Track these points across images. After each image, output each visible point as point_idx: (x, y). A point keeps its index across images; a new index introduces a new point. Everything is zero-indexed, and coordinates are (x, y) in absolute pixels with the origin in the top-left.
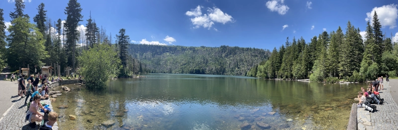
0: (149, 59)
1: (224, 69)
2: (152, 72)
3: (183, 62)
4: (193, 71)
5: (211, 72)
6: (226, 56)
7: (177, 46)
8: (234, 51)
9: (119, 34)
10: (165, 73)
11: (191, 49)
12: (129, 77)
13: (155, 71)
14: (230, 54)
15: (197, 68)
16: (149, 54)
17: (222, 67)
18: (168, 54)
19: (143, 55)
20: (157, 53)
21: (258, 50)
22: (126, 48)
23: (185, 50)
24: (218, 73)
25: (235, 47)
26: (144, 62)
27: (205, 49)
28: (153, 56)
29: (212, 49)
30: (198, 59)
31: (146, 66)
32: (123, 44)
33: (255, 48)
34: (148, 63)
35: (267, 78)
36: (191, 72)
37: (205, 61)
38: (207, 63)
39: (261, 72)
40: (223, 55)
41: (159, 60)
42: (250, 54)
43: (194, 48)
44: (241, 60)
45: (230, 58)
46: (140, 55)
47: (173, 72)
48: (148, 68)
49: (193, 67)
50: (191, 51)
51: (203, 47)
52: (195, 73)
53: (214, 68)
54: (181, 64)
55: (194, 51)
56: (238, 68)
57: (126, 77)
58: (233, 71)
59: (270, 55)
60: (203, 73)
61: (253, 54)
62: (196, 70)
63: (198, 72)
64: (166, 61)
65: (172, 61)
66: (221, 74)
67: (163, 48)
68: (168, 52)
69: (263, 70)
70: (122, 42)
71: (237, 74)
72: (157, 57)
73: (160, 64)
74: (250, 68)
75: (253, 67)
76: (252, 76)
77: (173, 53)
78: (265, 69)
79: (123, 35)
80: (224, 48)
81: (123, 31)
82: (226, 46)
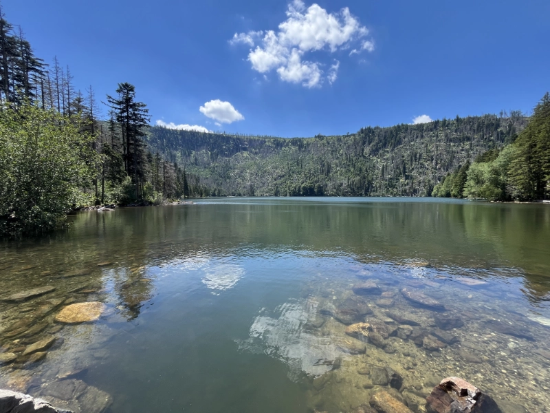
0: (206, 166)
1: (370, 183)
2: (214, 195)
3: (279, 171)
4: (299, 190)
5: (339, 192)
6: (375, 152)
7: (266, 137)
8: (394, 137)
9: (119, 97)
10: (240, 195)
11: (295, 142)
12: (151, 203)
13: (219, 193)
14: (385, 145)
15: (307, 184)
16: (204, 154)
17: (364, 178)
18: (246, 154)
19: (189, 155)
20: (222, 153)
21: (471, 121)
22: (142, 135)
23: (281, 146)
24: (354, 193)
25: (399, 126)
26: (194, 171)
27: (324, 141)
28: (214, 157)
29: (339, 139)
30: (310, 165)
31: (198, 180)
32: (131, 122)
33: (461, 117)
34: (203, 173)
35: (506, 197)
36: (296, 193)
37: (326, 168)
38: (328, 171)
39: (479, 181)
40: (367, 150)
41: (227, 168)
42: (442, 136)
43: (300, 140)
44: (415, 157)
45: (382, 156)
46: (184, 154)
47: (258, 192)
48: (202, 184)
49: (299, 181)
50: (294, 148)
51: (320, 137)
52: (302, 195)
53: (345, 183)
54: (275, 175)
55: (301, 146)
56: (407, 177)
57: (143, 205)
58: (393, 187)
59: (520, 129)
60: (321, 193)
61: (455, 135)
62: (304, 188)
63: (309, 192)
64: (243, 170)
65: (254, 169)
66: (361, 195)
67: (234, 140)
68: (245, 149)
69: (486, 176)
70: (128, 117)
71: (405, 193)
72: (222, 160)
73: (230, 178)
74: (444, 174)
75: (451, 171)
76: (448, 195)
77: (256, 153)
78: (496, 172)
79: (128, 100)
80: (368, 134)
81: (127, 88)
82: (373, 127)
